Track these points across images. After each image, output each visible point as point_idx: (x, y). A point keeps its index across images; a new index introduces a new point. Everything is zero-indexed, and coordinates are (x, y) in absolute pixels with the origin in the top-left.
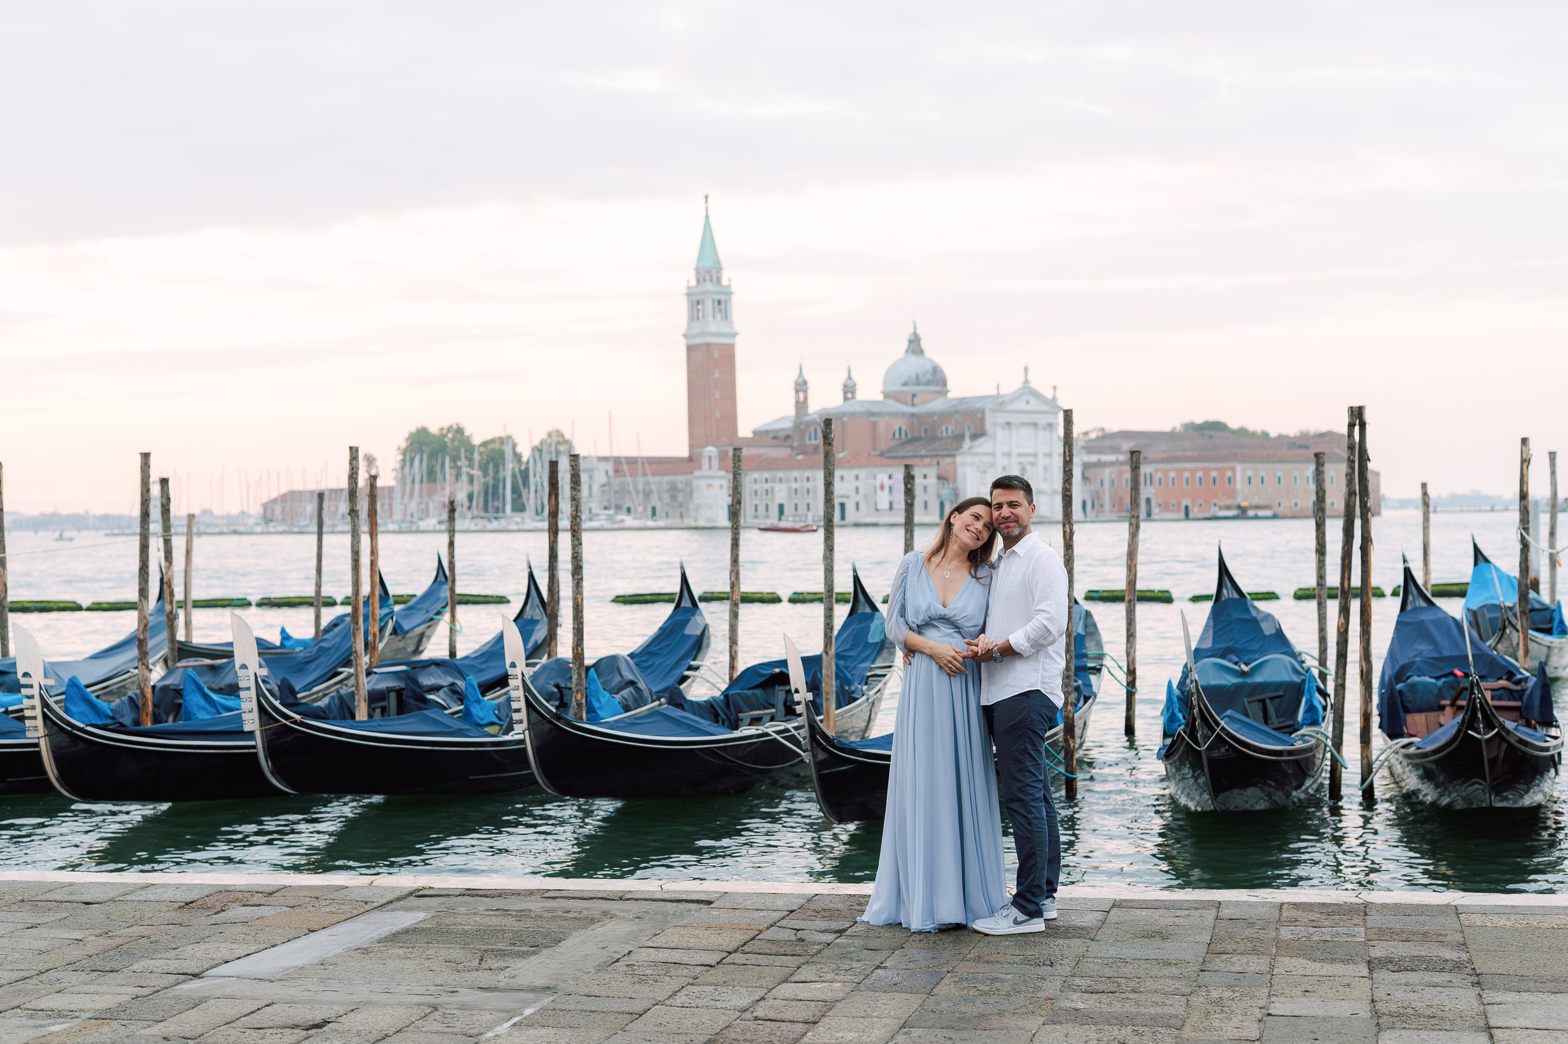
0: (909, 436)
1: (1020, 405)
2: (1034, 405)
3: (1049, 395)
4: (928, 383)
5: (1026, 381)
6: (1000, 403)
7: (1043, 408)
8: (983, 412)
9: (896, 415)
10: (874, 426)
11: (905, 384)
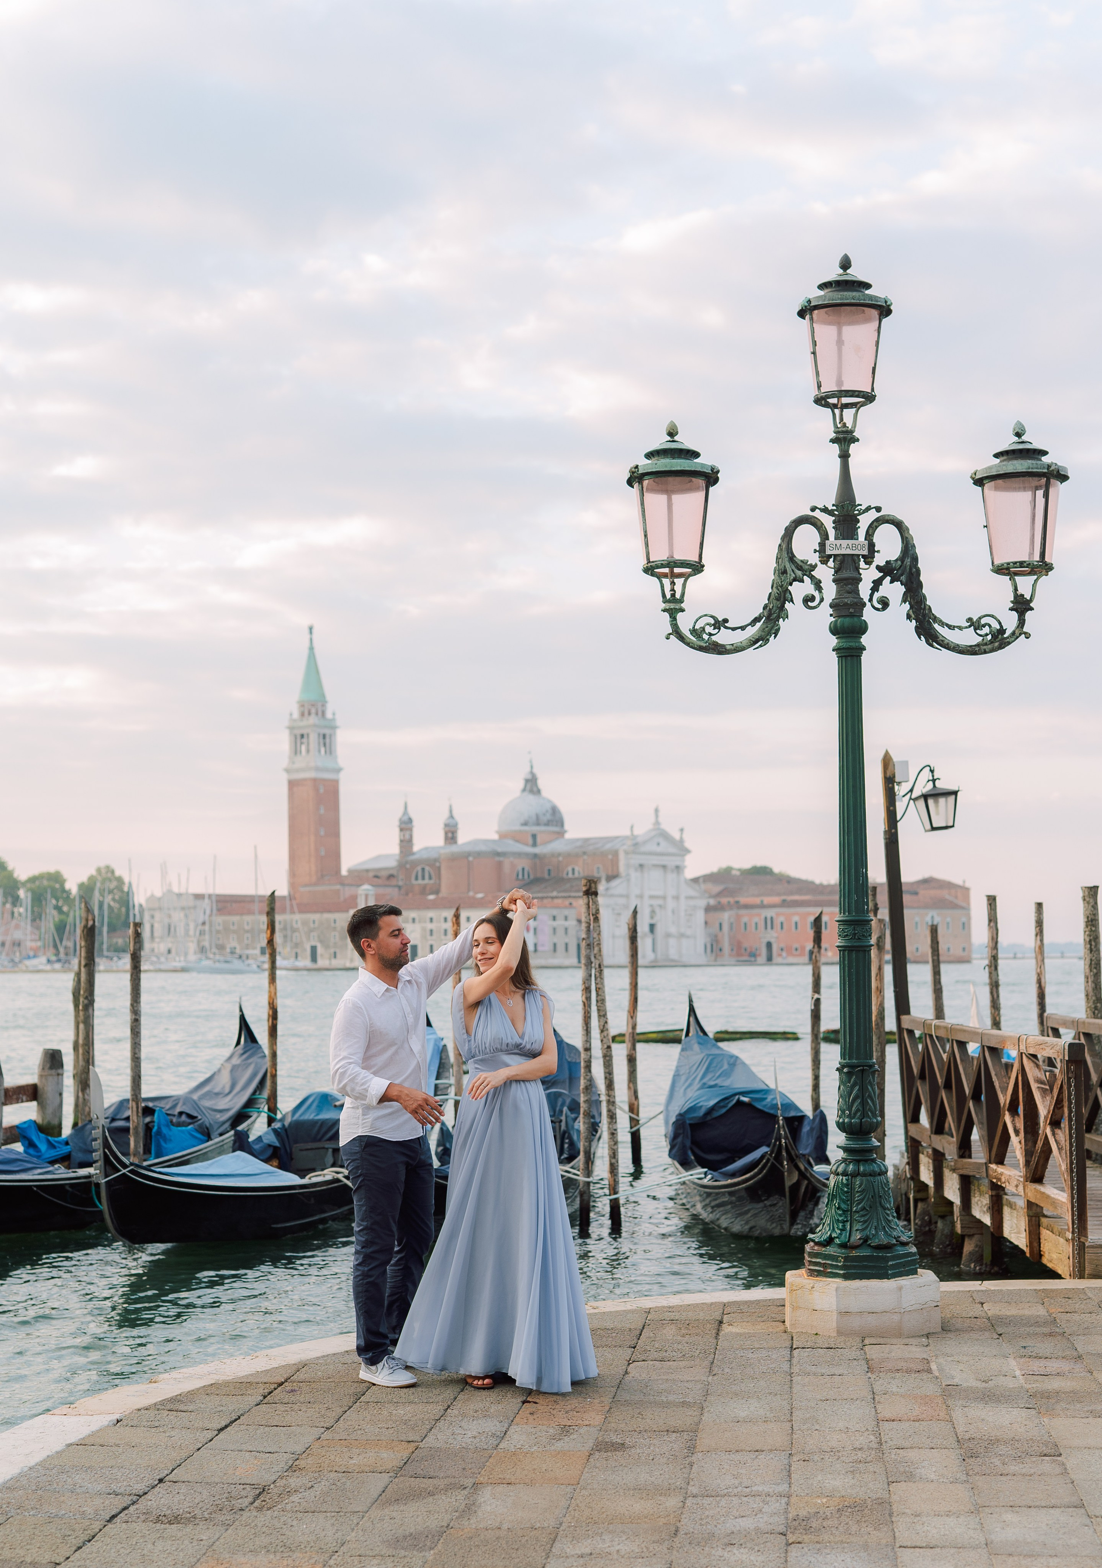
0: (532, 877)
1: (652, 847)
2: (664, 847)
3: (677, 836)
4: (548, 824)
5: (657, 823)
6: (636, 845)
7: (672, 850)
8: (616, 854)
9: (519, 855)
10: (500, 865)
11: (525, 824)
